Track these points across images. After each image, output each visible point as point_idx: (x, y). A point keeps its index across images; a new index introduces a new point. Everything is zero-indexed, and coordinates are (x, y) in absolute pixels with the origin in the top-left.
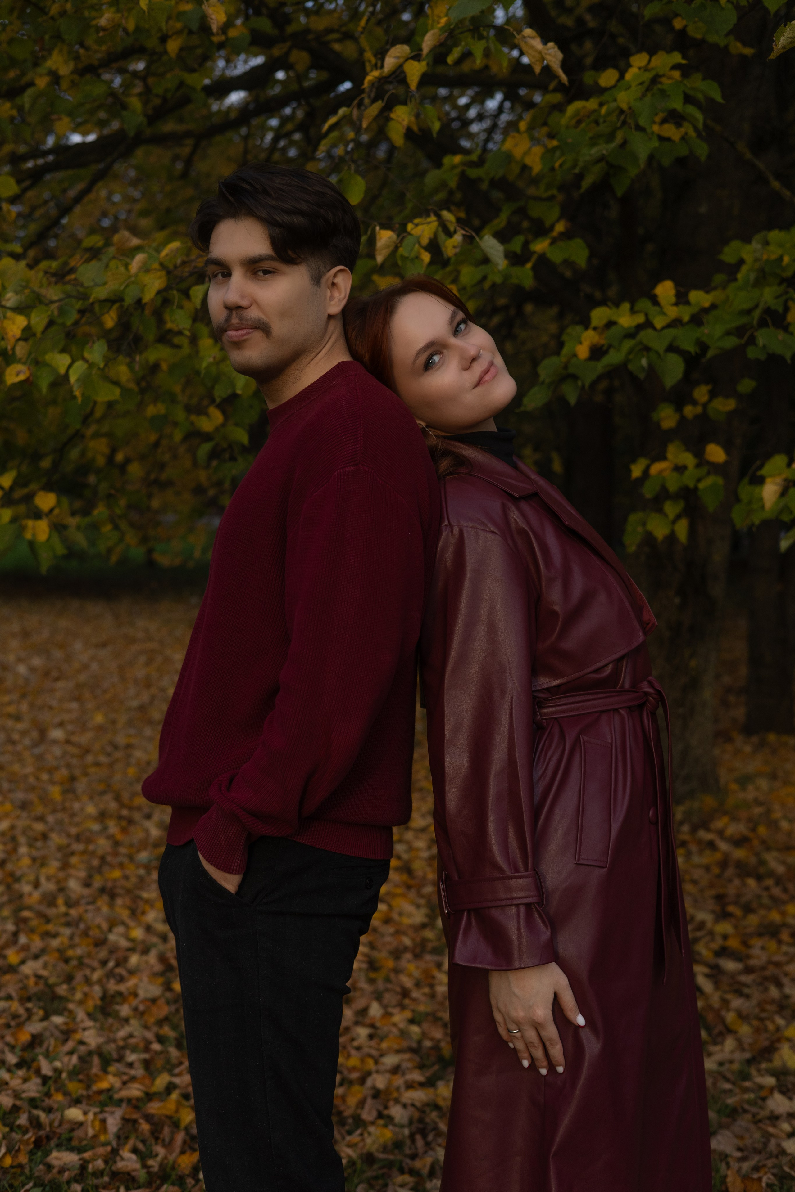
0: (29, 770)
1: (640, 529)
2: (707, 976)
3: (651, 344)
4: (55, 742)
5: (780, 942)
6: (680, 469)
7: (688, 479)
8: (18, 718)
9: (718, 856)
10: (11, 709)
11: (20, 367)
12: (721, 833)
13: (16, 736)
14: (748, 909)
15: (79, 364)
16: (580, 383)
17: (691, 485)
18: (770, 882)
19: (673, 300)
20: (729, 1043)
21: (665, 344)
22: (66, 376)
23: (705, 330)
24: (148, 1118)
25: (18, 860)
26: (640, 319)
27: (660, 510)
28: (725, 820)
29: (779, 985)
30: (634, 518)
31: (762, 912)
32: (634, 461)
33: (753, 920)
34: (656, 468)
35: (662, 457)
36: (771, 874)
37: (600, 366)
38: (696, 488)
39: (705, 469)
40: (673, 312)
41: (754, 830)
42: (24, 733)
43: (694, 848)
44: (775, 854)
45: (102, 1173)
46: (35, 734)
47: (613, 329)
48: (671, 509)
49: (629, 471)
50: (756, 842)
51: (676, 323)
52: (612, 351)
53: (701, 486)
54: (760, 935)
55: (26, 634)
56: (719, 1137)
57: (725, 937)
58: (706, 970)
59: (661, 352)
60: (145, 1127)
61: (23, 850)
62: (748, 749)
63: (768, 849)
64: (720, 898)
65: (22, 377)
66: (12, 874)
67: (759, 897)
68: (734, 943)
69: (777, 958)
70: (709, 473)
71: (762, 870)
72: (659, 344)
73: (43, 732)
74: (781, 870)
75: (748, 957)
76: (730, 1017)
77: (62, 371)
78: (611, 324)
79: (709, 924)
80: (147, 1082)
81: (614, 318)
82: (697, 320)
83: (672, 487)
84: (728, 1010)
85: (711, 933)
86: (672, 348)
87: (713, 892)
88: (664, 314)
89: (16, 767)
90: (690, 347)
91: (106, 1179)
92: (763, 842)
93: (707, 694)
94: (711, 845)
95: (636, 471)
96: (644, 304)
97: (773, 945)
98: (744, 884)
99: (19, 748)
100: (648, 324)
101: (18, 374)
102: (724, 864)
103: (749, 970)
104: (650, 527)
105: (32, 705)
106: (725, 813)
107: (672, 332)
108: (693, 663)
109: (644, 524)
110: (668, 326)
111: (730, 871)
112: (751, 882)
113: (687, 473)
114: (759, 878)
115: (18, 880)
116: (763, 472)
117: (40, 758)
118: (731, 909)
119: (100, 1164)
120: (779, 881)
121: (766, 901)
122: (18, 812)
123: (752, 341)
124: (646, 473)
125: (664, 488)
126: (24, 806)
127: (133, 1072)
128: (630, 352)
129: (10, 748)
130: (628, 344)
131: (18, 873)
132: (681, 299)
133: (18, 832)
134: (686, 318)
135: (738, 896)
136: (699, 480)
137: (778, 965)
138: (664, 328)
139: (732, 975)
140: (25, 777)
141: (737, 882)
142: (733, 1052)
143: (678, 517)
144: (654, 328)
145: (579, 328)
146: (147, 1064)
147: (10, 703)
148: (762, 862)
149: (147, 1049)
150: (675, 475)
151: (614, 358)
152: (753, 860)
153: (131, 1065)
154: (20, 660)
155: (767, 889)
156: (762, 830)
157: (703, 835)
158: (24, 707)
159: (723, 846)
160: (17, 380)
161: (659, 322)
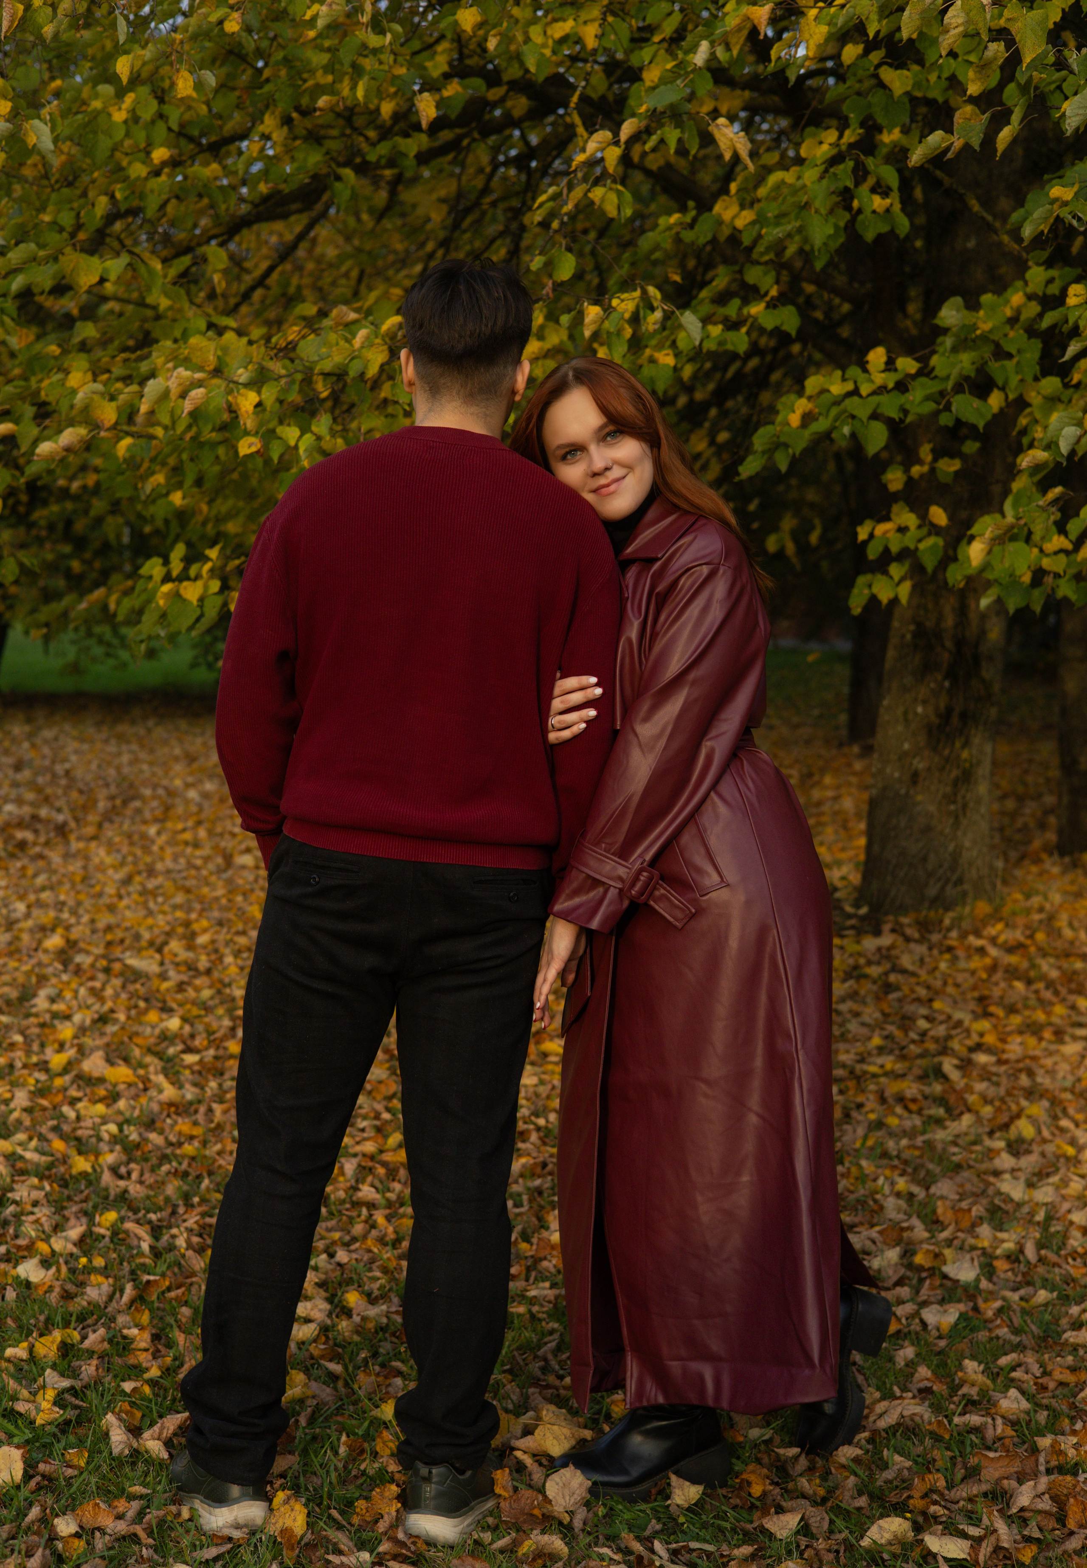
0: (220, 892)
1: (866, 591)
2: (957, 1067)
3: (855, 413)
4: (244, 867)
5: (1041, 1039)
6: (902, 530)
7: (909, 541)
8: (196, 845)
9: (988, 961)
10: (187, 836)
11: (252, 439)
12: (993, 940)
13: (199, 862)
14: (1012, 1010)
15: (308, 437)
16: (790, 451)
17: (912, 546)
18: (1041, 985)
19: (882, 367)
20: (967, 1120)
21: (869, 411)
22: (296, 447)
23: (909, 396)
24: (384, 1164)
25: (225, 968)
26: (850, 386)
27: (886, 573)
28: (1000, 926)
29: (1031, 1074)
30: (861, 580)
31: (1027, 1013)
32: (861, 523)
33: (1016, 1020)
34: (881, 529)
35: (887, 518)
36: (1043, 977)
37: (807, 433)
38: (917, 549)
39: (925, 530)
40: (879, 378)
41: (1031, 937)
42: (207, 859)
43: (960, 953)
44: (1052, 960)
45: (343, 1202)
46: (219, 860)
47: (825, 396)
48: (896, 570)
49: (856, 534)
50: (1032, 949)
51: (881, 390)
52: (821, 419)
53: (922, 546)
54: (1021, 1033)
55: (191, 759)
56: (939, 1184)
57: (981, 1035)
58: (955, 1062)
59: (865, 420)
60: (381, 1171)
61: (229, 959)
62: (1056, 870)
63: (1045, 955)
64: (982, 1000)
65: (254, 449)
66: (221, 981)
67: (1026, 999)
68: (990, 1039)
69: (1037, 1053)
70: (929, 534)
71: (1032, 974)
72: (863, 413)
73: (228, 859)
74: (1054, 974)
75: (1003, 1051)
76: (972, 1099)
77: (292, 443)
78: (824, 391)
79: (967, 1023)
80: (380, 1141)
81: (826, 386)
82: (902, 387)
83: (894, 549)
84: (972, 1093)
85: (968, 1031)
86: (875, 416)
87: (976, 994)
88: (872, 382)
89: (205, 890)
90: (894, 414)
91: (348, 1206)
92: (1040, 949)
93: (982, 789)
94: (981, 951)
95: (862, 534)
96: (854, 371)
97: (1032, 1041)
98: (1011, 987)
99: (204, 872)
100: (856, 392)
101: (250, 446)
102: (993, 968)
103: (1000, 1062)
104: (875, 590)
105: (211, 833)
106: (1001, 919)
107: (876, 399)
108: (965, 754)
109: (870, 586)
110: (874, 393)
111: (999, 976)
112: (1019, 985)
113: (909, 534)
114: (1029, 982)
115: (229, 985)
116: (973, 531)
117: (229, 881)
118: (992, 1009)
119: (341, 1194)
120: (1050, 984)
121: (1033, 1002)
122: (217, 928)
123: (948, 408)
124: (871, 536)
125: (887, 550)
126: (220, 923)
127: (365, 1135)
128: (836, 420)
129: (193, 872)
130: (834, 411)
131: (227, 980)
132: (890, 366)
133: (220, 945)
134: (891, 385)
135: (1002, 998)
136: (920, 540)
137: (1034, 1058)
138: (869, 395)
139: (984, 1067)
140: (217, 899)
141: (1003, 985)
142: (970, 1127)
143: (902, 580)
144: (860, 396)
145: (793, 396)
146: (379, 1130)
147: (184, 830)
148: (1033, 966)
149: (377, 1116)
150: (899, 535)
151: (821, 425)
152: (1025, 965)
153: (363, 1130)
154: (188, 786)
155: (1037, 992)
156: (1040, 936)
157: (974, 941)
158: (202, 833)
159: (993, 952)
160: (249, 451)
161: (865, 390)
